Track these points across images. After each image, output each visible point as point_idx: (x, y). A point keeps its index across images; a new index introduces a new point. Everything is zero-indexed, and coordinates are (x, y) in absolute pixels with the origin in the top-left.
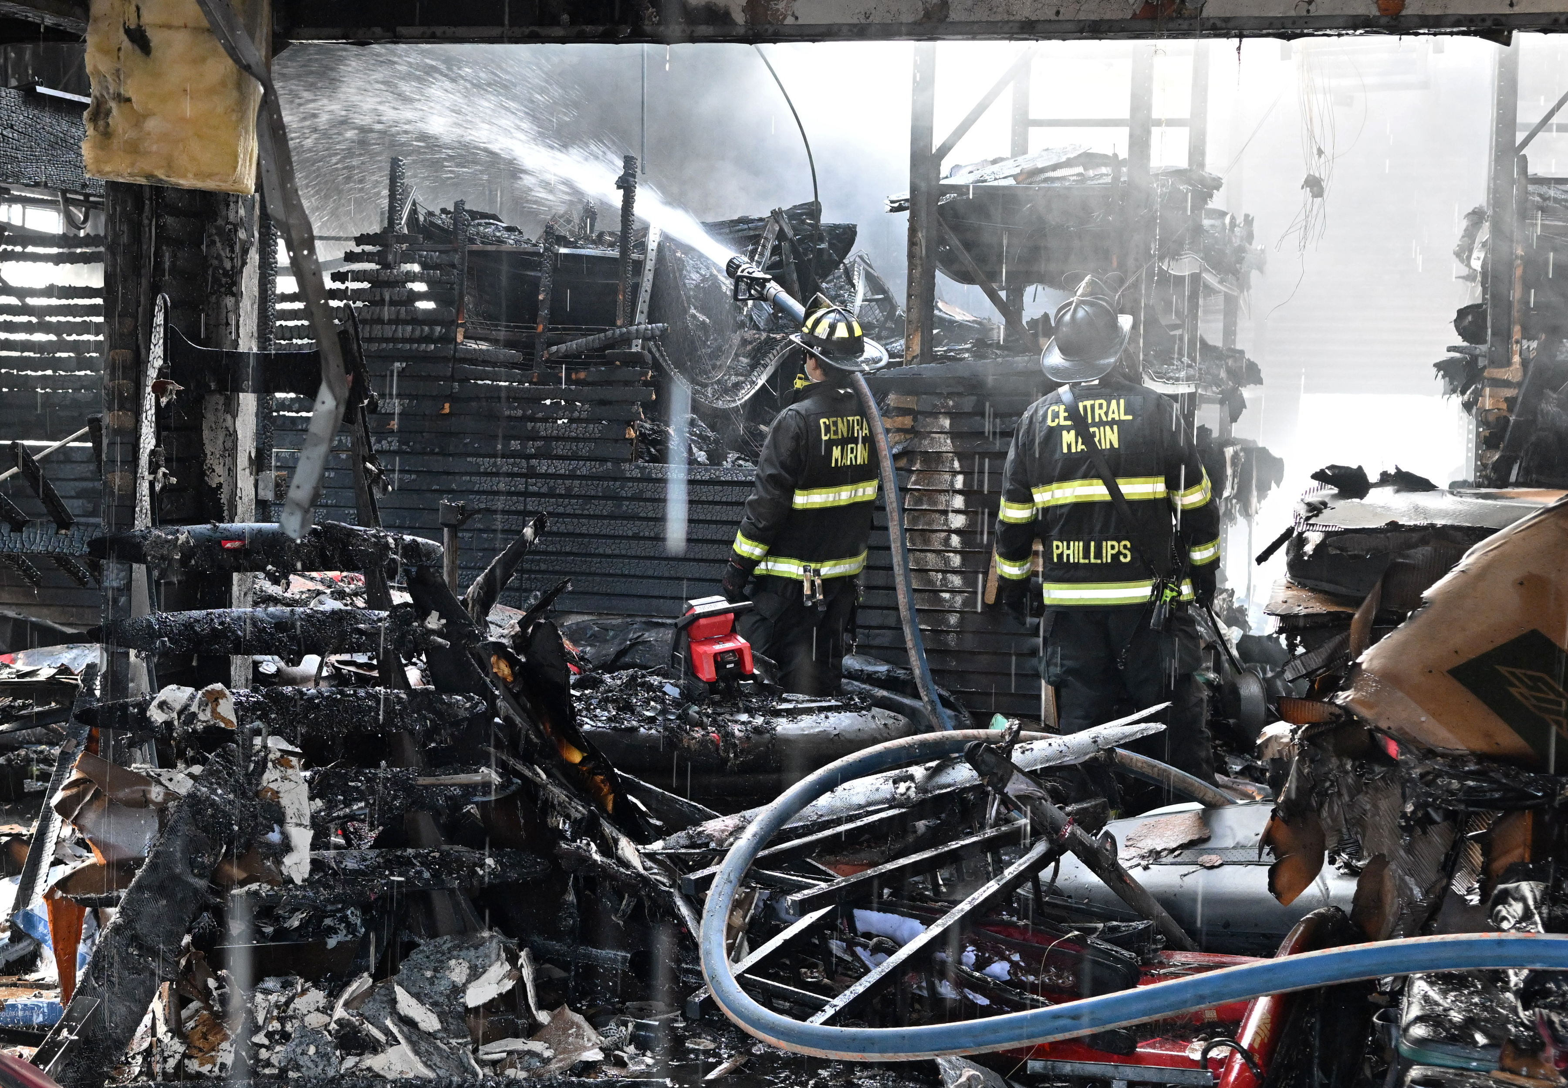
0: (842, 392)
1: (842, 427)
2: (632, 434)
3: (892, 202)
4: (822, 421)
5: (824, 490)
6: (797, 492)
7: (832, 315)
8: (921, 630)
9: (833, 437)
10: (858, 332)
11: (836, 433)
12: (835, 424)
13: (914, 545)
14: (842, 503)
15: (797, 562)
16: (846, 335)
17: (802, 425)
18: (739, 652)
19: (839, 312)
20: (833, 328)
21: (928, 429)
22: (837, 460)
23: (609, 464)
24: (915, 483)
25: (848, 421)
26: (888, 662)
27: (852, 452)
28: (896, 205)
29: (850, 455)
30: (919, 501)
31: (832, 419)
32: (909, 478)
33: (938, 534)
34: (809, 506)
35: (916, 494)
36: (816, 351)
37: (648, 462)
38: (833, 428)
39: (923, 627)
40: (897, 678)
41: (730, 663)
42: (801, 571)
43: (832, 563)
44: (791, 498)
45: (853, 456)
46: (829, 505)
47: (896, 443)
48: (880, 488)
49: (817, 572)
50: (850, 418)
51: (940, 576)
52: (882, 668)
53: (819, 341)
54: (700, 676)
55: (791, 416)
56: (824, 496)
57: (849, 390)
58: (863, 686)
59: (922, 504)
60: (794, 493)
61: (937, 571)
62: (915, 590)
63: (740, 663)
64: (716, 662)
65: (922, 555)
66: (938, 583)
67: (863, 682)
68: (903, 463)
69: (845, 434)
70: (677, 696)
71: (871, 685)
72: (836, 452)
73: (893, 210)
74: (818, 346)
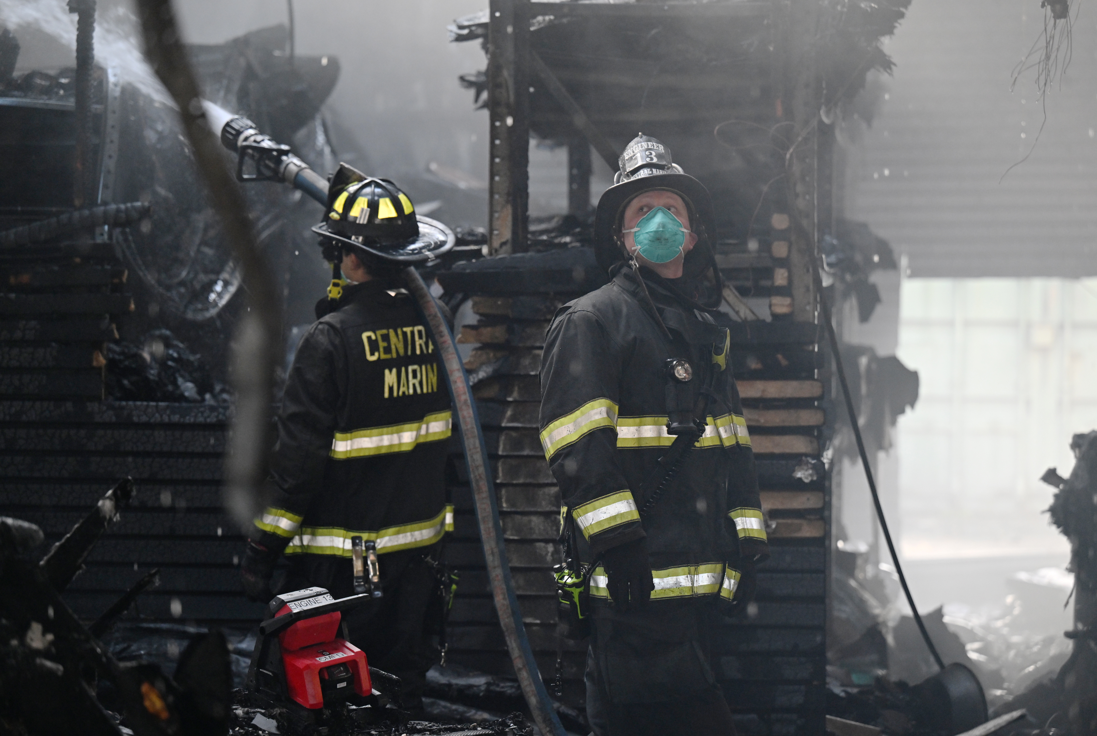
0: (393, 294)
1: (396, 342)
2: (101, 360)
3: (461, 27)
4: (365, 336)
5: (375, 431)
6: (338, 435)
7: (368, 190)
8: (527, 625)
9: (383, 356)
10: (407, 209)
11: (388, 350)
12: (386, 338)
13: (513, 505)
14: (404, 449)
15: (342, 532)
16: (393, 214)
17: (337, 341)
18: (350, 664)
19: (378, 185)
20: (373, 206)
21: (529, 344)
22: (391, 389)
23: (69, 406)
24: (513, 419)
25: (405, 334)
26: (484, 672)
27: (415, 376)
28: (465, 32)
29: (412, 381)
30: (517, 444)
31: (379, 333)
32: (504, 413)
33: (546, 490)
34: (354, 455)
35: (514, 434)
36: (357, 240)
37: (120, 399)
38: (382, 344)
39: (529, 620)
40: (501, 694)
41: (341, 681)
42: (348, 545)
43: (392, 530)
44: (329, 445)
45: (416, 382)
46: (383, 451)
47: (482, 364)
48: (456, 427)
49: (371, 547)
50: (408, 330)
51: (550, 548)
52: (480, 681)
53: (355, 227)
54: (300, 700)
55: (322, 331)
56: (375, 439)
57: (403, 291)
58: (454, 707)
59: (522, 449)
60: (332, 437)
61: (547, 541)
62: (514, 569)
63: (354, 680)
64: (322, 680)
65: (525, 519)
66: (549, 558)
67: (453, 701)
68: (492, 392)
69: (402, 352)
70: (274, 730)
71: (465, 704)
72: (390, 378)
73: (460, 38)
74: (357, 235)
